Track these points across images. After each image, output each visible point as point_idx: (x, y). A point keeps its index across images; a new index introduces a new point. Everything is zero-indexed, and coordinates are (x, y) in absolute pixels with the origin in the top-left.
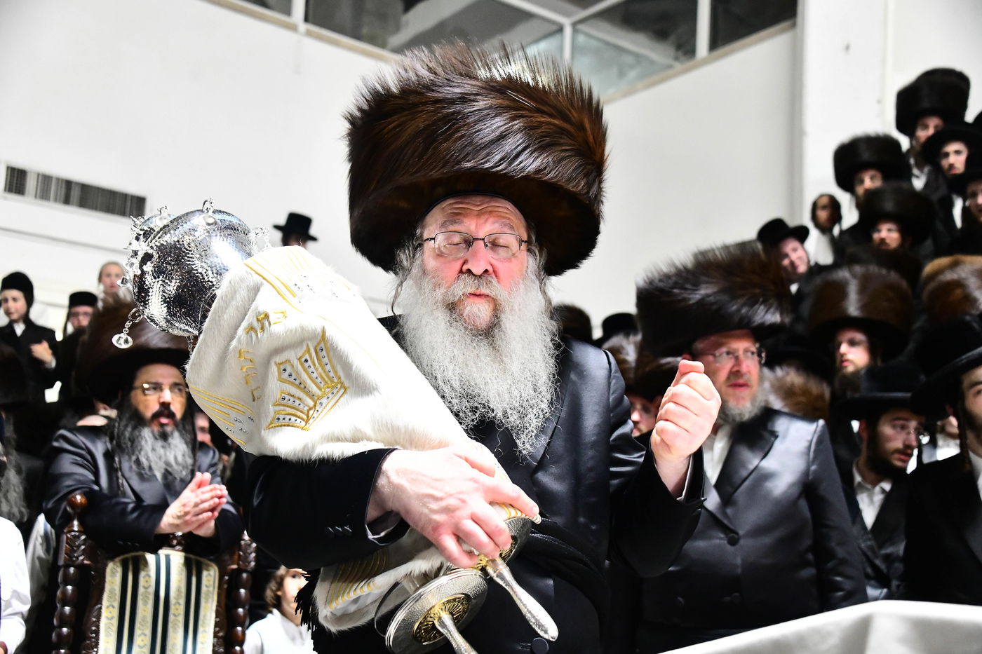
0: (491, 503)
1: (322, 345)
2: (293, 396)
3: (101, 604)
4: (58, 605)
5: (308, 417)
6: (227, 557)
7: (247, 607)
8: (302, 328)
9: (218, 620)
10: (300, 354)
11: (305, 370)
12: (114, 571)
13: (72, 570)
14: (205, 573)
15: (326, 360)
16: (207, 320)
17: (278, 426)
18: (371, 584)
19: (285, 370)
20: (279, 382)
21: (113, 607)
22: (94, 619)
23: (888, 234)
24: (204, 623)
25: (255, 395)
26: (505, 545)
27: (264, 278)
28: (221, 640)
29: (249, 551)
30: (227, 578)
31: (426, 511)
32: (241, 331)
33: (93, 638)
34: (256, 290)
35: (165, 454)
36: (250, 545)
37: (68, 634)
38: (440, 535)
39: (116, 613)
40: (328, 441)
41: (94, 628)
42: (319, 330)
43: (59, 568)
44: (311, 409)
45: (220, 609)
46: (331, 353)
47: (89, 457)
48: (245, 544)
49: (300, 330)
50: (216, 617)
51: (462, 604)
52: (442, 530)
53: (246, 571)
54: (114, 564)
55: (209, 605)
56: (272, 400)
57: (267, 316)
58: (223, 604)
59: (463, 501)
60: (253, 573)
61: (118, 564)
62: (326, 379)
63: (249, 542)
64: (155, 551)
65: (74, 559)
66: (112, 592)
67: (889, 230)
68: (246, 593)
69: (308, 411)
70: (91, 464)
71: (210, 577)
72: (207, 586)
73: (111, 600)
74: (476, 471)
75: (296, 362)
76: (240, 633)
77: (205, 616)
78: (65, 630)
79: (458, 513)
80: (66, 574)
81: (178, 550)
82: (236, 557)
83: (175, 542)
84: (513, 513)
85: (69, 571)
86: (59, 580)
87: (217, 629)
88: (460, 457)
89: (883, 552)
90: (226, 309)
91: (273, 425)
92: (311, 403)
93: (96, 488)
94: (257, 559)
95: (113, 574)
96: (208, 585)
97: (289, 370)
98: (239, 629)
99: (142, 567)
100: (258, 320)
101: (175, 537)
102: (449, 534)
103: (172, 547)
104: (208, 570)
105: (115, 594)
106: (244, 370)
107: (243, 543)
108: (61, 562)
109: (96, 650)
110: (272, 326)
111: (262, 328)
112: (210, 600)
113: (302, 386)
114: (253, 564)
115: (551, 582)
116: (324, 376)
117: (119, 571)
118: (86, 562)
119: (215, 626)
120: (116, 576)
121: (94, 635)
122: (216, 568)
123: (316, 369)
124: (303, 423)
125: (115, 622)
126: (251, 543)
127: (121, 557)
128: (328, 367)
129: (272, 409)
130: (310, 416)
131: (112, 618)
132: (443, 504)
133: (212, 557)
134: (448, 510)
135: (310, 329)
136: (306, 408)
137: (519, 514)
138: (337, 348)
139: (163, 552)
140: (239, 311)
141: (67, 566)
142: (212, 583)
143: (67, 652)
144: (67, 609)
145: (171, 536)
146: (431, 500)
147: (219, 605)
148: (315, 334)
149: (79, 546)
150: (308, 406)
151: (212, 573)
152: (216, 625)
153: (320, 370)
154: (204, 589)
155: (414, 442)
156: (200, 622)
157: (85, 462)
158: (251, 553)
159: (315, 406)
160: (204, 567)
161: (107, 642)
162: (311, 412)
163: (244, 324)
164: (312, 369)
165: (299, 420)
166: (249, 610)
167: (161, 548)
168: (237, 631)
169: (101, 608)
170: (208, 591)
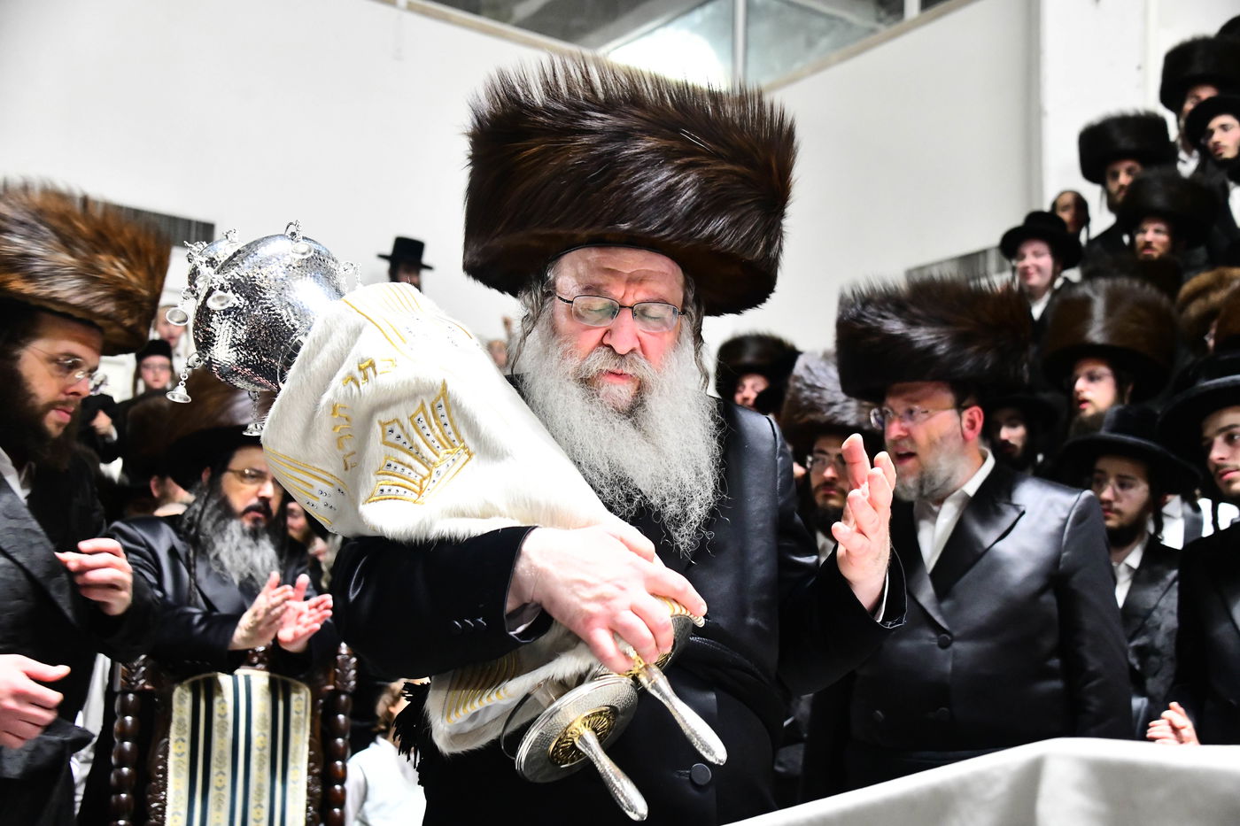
0: (654, 595)
1: (442, 402)
2: (402, 463)
3: (168, 737)
4: (116, 740)
5: (421, 488)
6: (321, 677)
7: (348, 737)
8: (417, 380)
9: (312, 753)
10: (413, 412)
11: (418, 432)
12: (182, 696)
13: (131, 697)
14: (294, 697)
15: (446, 420)
16: (293, 367)
17: (381, 499)
18: (501, 691)
19: (392, 431)
20: (383, 446)
21: (183, 741)
22: (161, 756)
23: (1154, 237)
24: (295, 757)
25: (348, 463)
26: (666, 647)
27: (368, 318)
28: (317, 778)
29: (347, 668)
30: (321, 701)
31: (575, 600)
32: (337, 381)
33: (160, 779)
34: (357, 332)
35: (252, 556)
36: (348, 660)
37: (130, 775)
38: (592, 629)
39: (186, 748)
40: (450, 516)
41: (160, 767)
42: (439, 382)
43: (116, 694)
44: (424, 478)
45: (313, 740)
46: (454, 412)
47: (149, 555)
48: (343, 659)
49: (414, 382)
50: (310, 750)
51: (608, 719)
52: (595, 623)
53: (345, 693)
54: (182, 688)
55: (301, 734)
56: (375, 467)
57: (372, 365)
58: (318, 734)
59: (622, 588)
60: (354, 695)
61: (187, 688)
62: (446, 443)
63: (347, 656)
64: (230, 672)
65: (133, 683)
66: (181, 721)
67: (1157, 231)
68: (346, 721)
69: (421, 482)
70: (152, 564)
71: (301, 701)
72: (297, 713)
73: (180, 732)
74: (634, 555)
75: (406, 422)
76: (340, 769)
77: (296, 748)
78: (125, 770)
79: (614, 603)
80: (124, 702)
81: (260, 670)
82: (332, 676)
83: (255, 659)
84: (678, 610)
85: (128, 699)
86: (116, 710)
87: (312, 764)
88: (615, 537)
89: (1134, 643)
90: (318, 353)
91: (375, 498)
92: (425, 471)
93: (159, 594)
94: (357, 677)
95: (181, 700)
96: (298, 710)
97: (398, 431)
98: (339, 763)
99: (216, 691)
100: (360, 369)
101: (255, 653)
102: (604, 628)
103: (253, 665)
104: (298, 692)
105: (185, 726)
106: (338, 430)
107: (339, 657)
108: (118, 688)
109: (164, 793)
110: (378, 375)
111: (366, 377)
112: (302, 729)
113: (414, 451)
114: (353, 683)
115: (713, 696)
116: (443, 440)
117: (189, 696)
118: (147, 687)
119: (310, 761)
120: (184, 702)
121: (161, 776)
122: (308, 690)
123: (433, 430)
124: (415, 496)
125: (186, 759)
126: (351, 658)
127: (191, 680)
128: (449, 429)
129: (373, 478)
130: (424, 487)
131: (182, 754)
132: (598, 591)
133: (302, 676)
134: (601, 599)
135: (428, 382)
136: (419, 478)
137: (684, 612)
138: (461, 405)
139: (241, 672)
140: (334, 358)
141: (125, 693)
142: (303, 708)
143: (130, 796)
144: (127, 745)
145: (250, 652)
146: (582, 587)
147: (313, 735)
148: (433, 388)
149: (138, 668)
150: (422, 476)
151: (303, 695)
152: (311, 759)
153: (437, 431)
154: (293, 716)
155: (557, 519)
156: (291, 757)
157: (146, 562)
158: (350, 670)
159: (430, 475)
160: (293, 688)
161: (178, 784)
162: (425, 483)
163: (342, 373)
164: (428, 430)
165: (409, 492)
166: (349, 740)
167: (238, 667)
168: (336, 767)
169: (168, 743)
170: (299, 718)
